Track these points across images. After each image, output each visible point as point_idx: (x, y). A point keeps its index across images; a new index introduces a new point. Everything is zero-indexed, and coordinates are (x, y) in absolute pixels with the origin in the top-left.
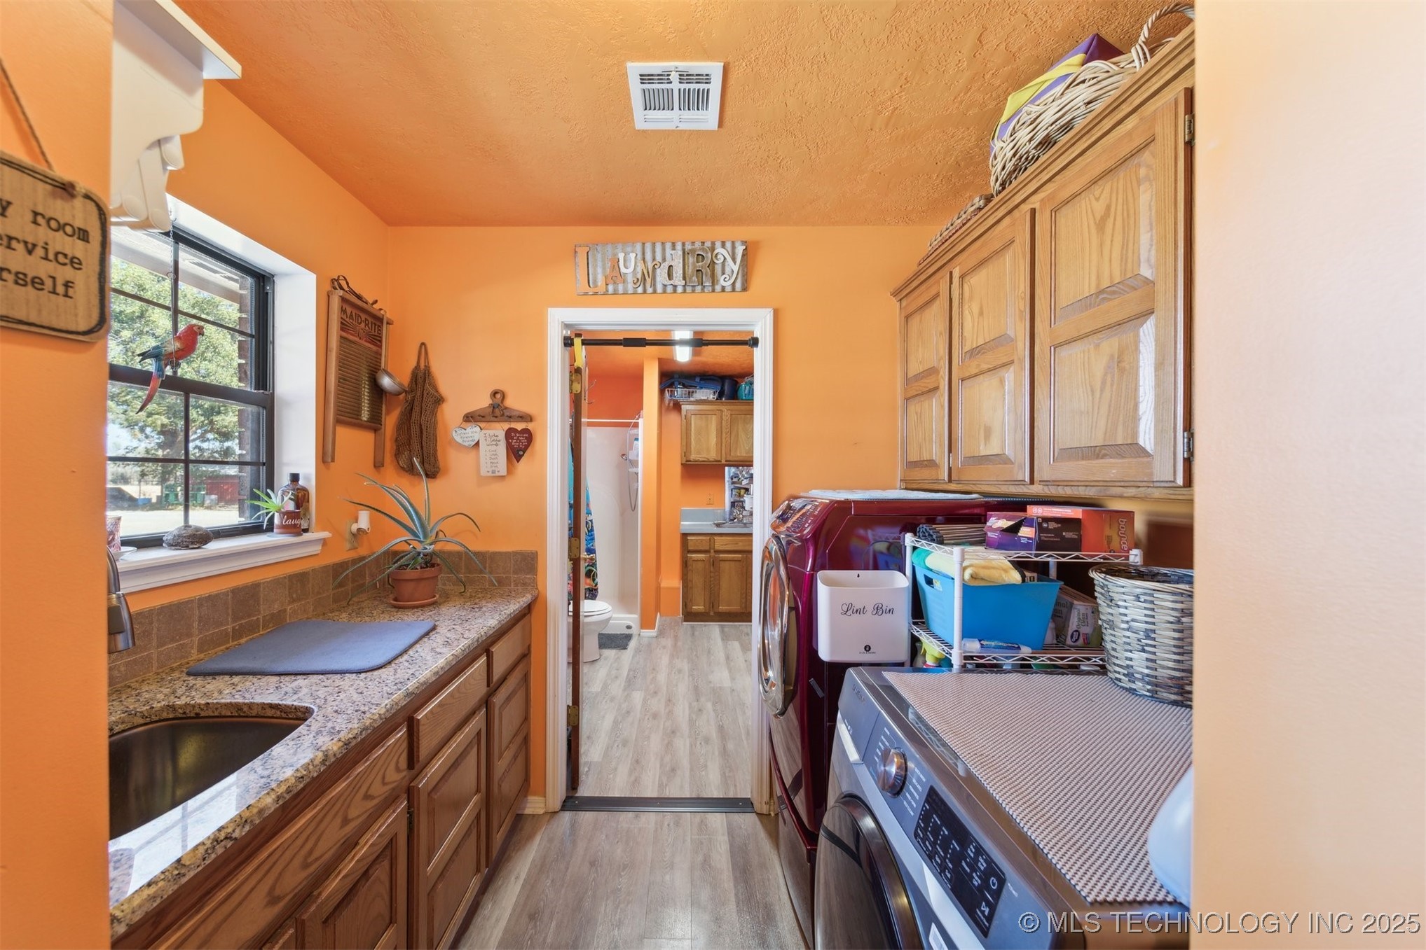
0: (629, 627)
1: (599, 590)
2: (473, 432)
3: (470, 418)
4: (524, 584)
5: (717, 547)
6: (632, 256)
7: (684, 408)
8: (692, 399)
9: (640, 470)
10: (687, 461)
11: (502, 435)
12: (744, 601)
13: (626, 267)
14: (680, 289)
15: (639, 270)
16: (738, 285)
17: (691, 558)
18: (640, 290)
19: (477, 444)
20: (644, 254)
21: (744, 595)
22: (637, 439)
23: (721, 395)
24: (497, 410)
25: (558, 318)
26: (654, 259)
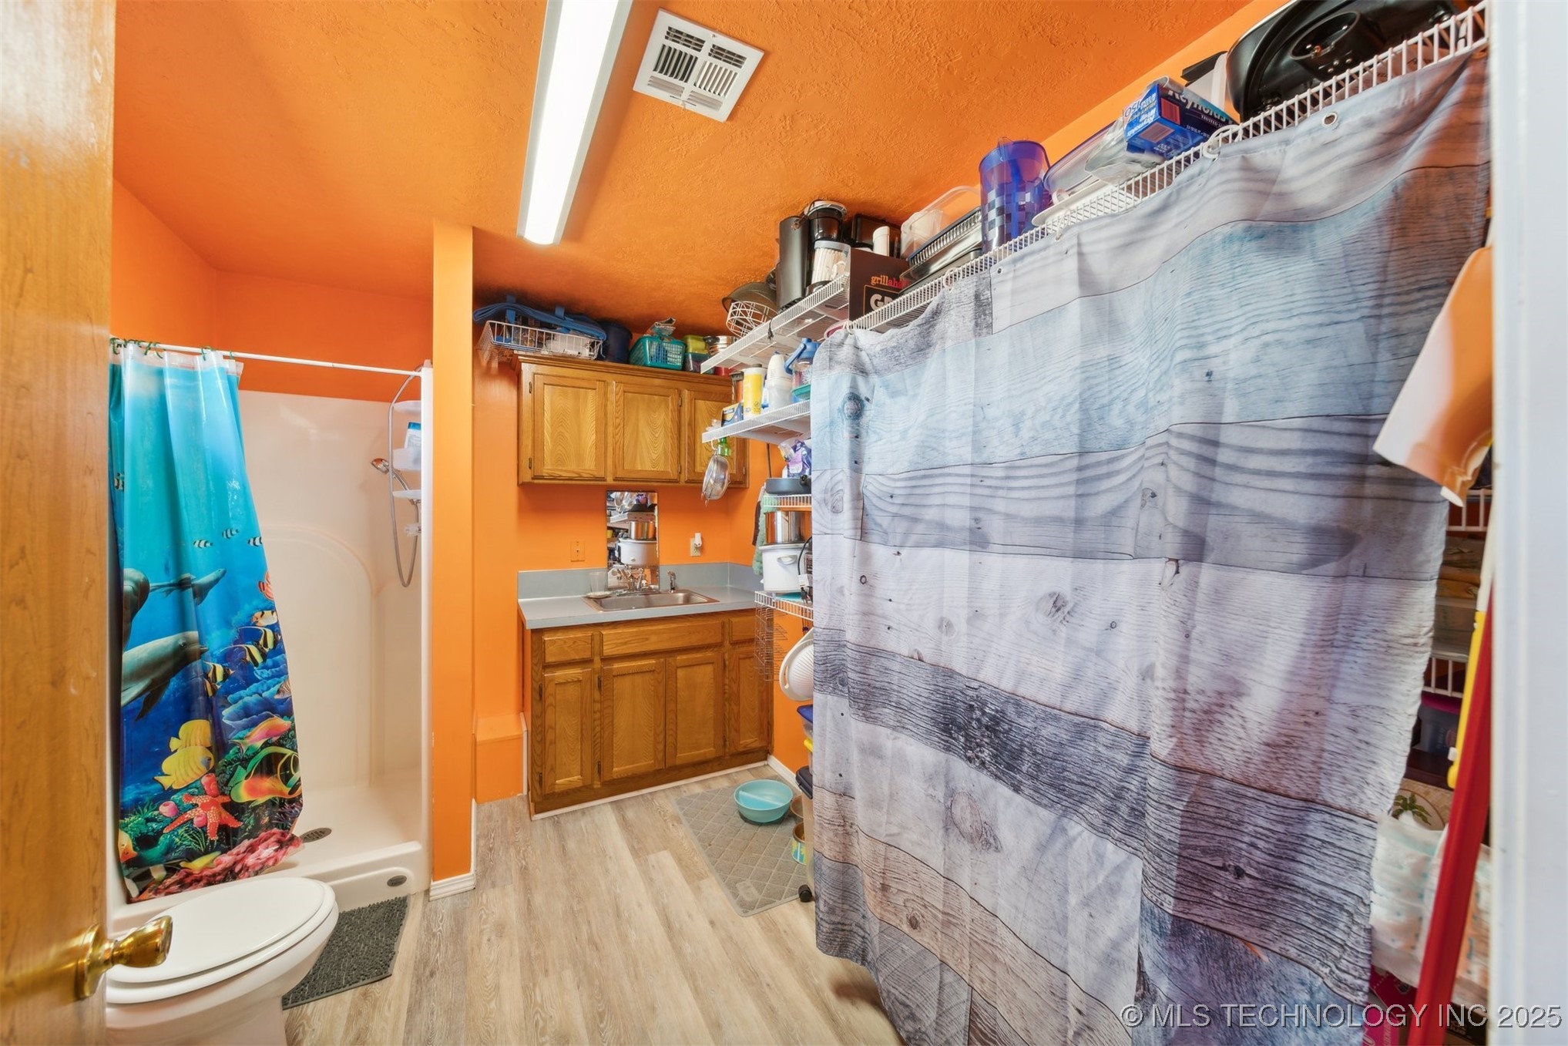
0: (396, 881)
1: (305, 800)
5: (608, 650)
7: (527, 370)
8: (545, 352)
9: (425, 493)
10: (535, 478)
12: (661, 747)
17: (551, 680)
21: (662, 736)
22: (416, 426)
23: (604, 354)
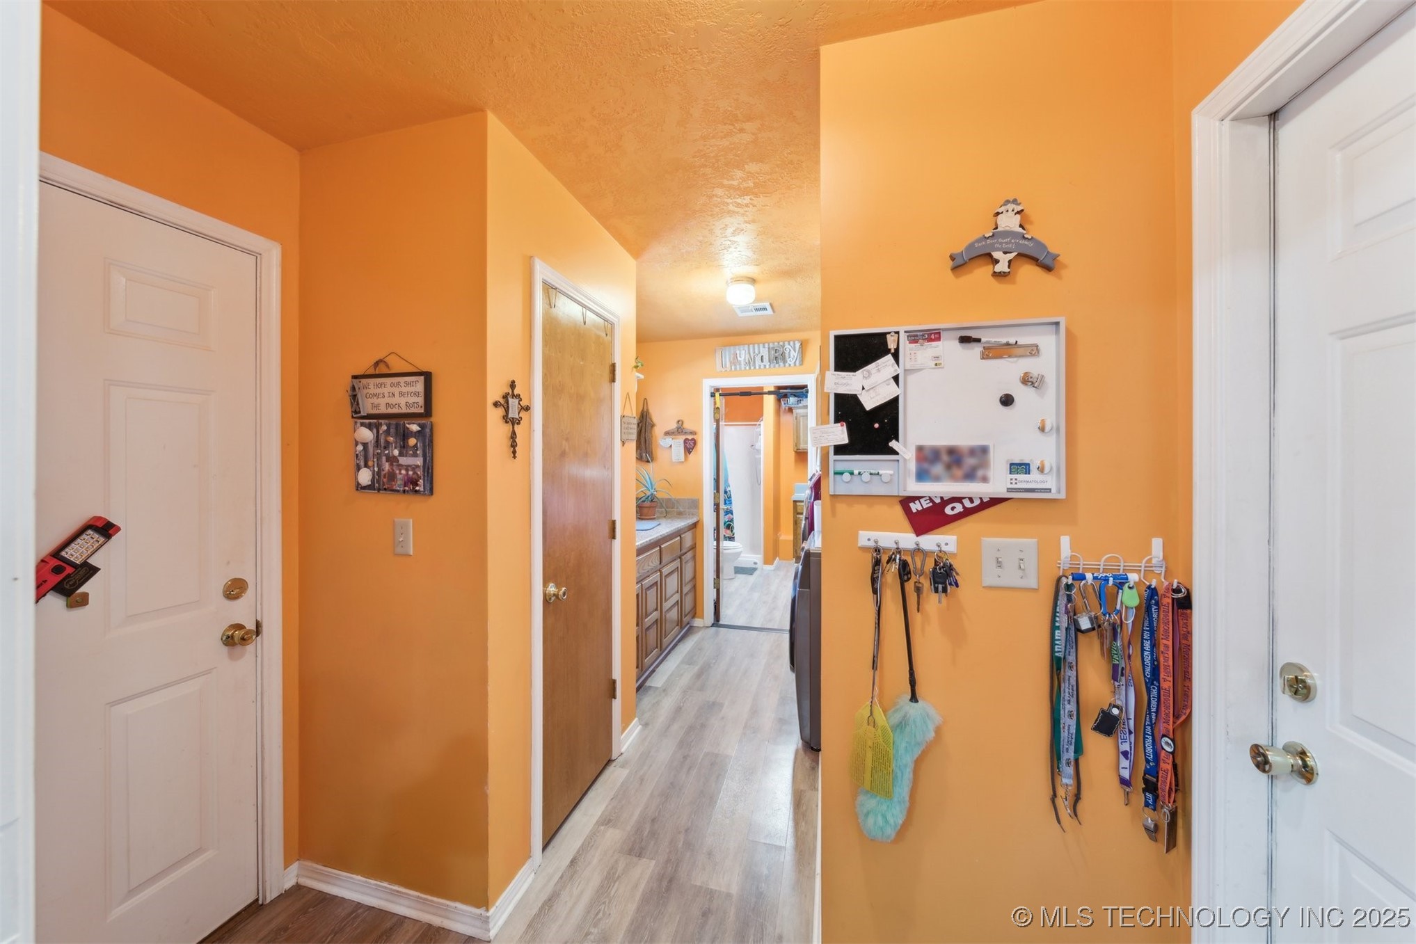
0: (755, 563)
1: (735, 537)
2: (669, 441)
3: (667, 434)
4: (693, 514)
6: (743, 352)
7: (795, 411)
8: (800, 405)
9: (762, 456)
10: (798, 450)
11: (682, 442)
13: (740, 357)
14: (767, 367)
15: (747, 358)
16: (797, 363)
17: (799, 517)
18: (747, 368)
19: (671, 446)
20: (749, 351)
22: (759, 436)
24: (680, 430)
25: (708, 384)
26: (754, 353)
